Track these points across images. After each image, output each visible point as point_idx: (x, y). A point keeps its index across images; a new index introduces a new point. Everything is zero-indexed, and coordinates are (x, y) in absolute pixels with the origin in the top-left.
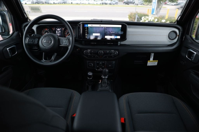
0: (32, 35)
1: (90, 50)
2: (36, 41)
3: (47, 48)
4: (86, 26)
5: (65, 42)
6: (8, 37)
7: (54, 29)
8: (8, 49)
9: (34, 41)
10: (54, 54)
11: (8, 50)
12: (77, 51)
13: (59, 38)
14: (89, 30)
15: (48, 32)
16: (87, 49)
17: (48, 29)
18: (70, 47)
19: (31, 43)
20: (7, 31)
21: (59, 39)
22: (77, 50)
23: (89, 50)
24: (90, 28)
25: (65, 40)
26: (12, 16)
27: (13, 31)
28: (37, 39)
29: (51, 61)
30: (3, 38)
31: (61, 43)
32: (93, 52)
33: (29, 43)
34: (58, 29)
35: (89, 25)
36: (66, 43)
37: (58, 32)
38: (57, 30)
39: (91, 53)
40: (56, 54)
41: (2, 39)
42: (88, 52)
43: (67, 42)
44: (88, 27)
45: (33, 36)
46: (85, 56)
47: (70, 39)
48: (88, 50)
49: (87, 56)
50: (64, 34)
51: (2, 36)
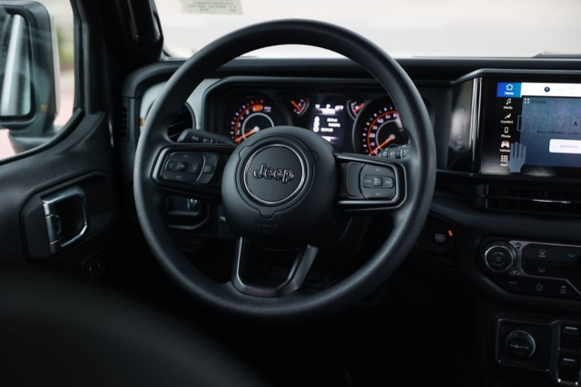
0: (182, 137)
1: (524, 243)
2: (206, 168)
3: (265, 211)
4: (508, 90)
5: (377, 181)
6: (46, 141)
7: (301, 109)
8: (46, 204)
9: (195, 168)
10: (304, 250)
11: (47, 211)
12: (439, 244)
13: (340, 157)
14: (525, 115)
15: (263, 124)
16: (506, 237)
17: (268, 109)
18: (403, 217)
19: (179, 177)
20: (43, 107)
21: (338, 162)
22: (440, 238)
23: (518, 246)
24: (535, 107)
25: (378, 169)
26: (85, 26)
27: (75, 109)
28: (214, 159)
29: (279, 294)
30: (17, 147)
31: (352, 186)
32: (542, 255)
33: (165, 177)
34: (328, 110)
35: (529, 89)
36: (381, 186)
37: (324, 123)
38: (318, 113)
39: (529, 261)
40: (312, 252)
41: (11, 153)
42: (513, 254)
43: (389, 182)
44: (518, 102)
45: (188, 139)
46: (487, 280)
47: (407, 165)
48: (513, 242)
49: (502, 278)
50: (360, 140)
51: (12, 135)
